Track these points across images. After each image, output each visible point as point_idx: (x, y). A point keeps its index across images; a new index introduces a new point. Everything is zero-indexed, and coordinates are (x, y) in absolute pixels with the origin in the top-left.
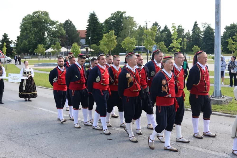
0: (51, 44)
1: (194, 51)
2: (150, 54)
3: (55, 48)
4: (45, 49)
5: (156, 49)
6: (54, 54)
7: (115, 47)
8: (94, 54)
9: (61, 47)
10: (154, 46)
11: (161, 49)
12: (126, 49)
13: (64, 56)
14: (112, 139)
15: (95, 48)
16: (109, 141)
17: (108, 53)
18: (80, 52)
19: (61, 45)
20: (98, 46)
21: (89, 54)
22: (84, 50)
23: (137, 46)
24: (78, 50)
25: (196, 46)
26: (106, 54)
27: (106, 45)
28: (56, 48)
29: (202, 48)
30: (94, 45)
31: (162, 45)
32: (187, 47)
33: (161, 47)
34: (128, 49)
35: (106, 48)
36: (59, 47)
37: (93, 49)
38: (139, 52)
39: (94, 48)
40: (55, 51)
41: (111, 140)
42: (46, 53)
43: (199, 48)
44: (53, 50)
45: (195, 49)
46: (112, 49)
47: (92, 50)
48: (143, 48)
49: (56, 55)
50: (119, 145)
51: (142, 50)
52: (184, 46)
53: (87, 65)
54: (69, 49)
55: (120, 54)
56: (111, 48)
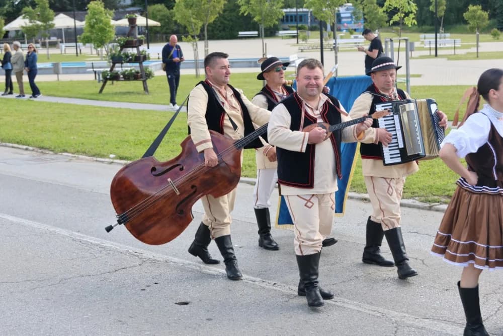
0: (23, 3)
1: (469, 23)
2: (332, 33)
3: (37, 18)
4: (3, 21)
5: (351, 17)
6: (34, 36)
7: (219, 13)
8: (158, 35)
9: (51, 12)
10: (347, 9)
11: (366, 17)
12: (255, 19)
13: (66, 42)
14: (188, 300)
15: (164, 16)
16: (179, 306)
17: (198, 32)
18: (111, 30)
19: (52, 6)
20: (171, 11)
21: (139, 36)
22: (124, 22)
23: (294, 10)
24: (107, 24)
25: (475, 8)
26: (193, 34)
27: (192, 6)
28: (38, 15)
29: (498, 11)
30: (159, 7)
31: (369, 3)
32: (449, 10)
33: (366, 11)
34: (259, 20)
35: (194, 16)
36: (49, 14)
37: (154, 18)
38: (299, 28)
39: (159, 17)
40: (35, 28)
41: (186, 304)
42: (7, 32)
43: (486, 13)
44: (31, 22)
45: (473, 17)
46: (212, 19)
47: (152, 23)
48: (311, 15)
49: (39, 40)
50: (209, 320)
51: (309, 21)
52: (440, 6)
53: (133, 71)
54: (81, 20)
55: (240, 33)
56: (207, 16)
